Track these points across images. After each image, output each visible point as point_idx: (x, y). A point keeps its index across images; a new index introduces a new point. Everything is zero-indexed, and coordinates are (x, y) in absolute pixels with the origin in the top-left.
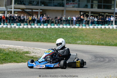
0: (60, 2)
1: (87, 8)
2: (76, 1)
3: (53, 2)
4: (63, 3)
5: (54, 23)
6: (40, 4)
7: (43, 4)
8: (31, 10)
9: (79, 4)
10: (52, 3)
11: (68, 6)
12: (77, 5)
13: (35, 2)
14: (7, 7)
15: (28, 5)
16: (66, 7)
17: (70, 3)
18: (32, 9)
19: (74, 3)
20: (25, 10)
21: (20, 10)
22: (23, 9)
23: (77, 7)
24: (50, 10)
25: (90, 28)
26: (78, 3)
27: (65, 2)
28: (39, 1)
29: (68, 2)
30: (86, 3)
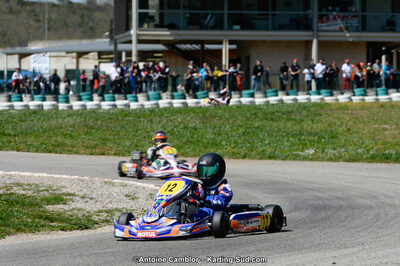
0: (298, 15)
1: (393, 30)
2: (354, 9)
3: (273, 15)
4: (307, 16)
5: (278, 87)
6: (228, 23)
7: (236, 24)
8: (198, 47)
9: (364, 17)
10: (270, 17)
11: (324, 26)
12: (355, 22)
13: (209, 17)
14: (116, 37)
15: (187, 29)
16: (318, 31)
17: (331, 17)
18: (202, 42)
19: (345, 14)
20: (178, 46)
21: (160, 47)
22: (170, 44)
23: (357, 30)
24: (264, 41)
26: (360, 13)
27: (314, 12)
28: (223, 14)
29: (324, 13)
30: (390, 14)
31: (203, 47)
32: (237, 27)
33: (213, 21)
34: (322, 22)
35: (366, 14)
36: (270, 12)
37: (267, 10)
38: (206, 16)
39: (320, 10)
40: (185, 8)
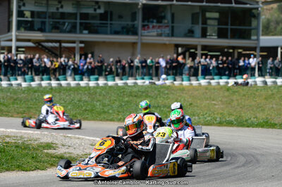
0: (128, 25)
1: (192, 37)
2: (166, 21)
3: (111, 24)
4: (134, 25)
6: (80, 29)
7: (85, 29)
8: (57, 45)
9: (173, 27)
10: (109, 25)
11: (145, 33)
12: (167, 31)
13: (67, 24)
14: (0, 37)
15: (50, 32)
16: (142, 36)
17: (151, 26)
18: (60, 42)
19: (161, 25)
20: (43, 44)
22: (38, 43)
23: (168, 36)
24: (104, 42)
25: (200, 84)
26: (170, 24)
27: (139, 22)
28: (76, 23)
29: (146, 23)
30: (190, 25)
31: (60, 45)
32: (86, 32)
33: (69, 27)
34: (144, 30)
35: (174, 25)
36: (109, 22)
37: (107, 20)
38: (64, 23)
39: (143, 21)
40: (49, 17)
